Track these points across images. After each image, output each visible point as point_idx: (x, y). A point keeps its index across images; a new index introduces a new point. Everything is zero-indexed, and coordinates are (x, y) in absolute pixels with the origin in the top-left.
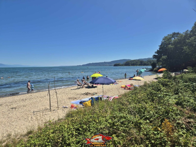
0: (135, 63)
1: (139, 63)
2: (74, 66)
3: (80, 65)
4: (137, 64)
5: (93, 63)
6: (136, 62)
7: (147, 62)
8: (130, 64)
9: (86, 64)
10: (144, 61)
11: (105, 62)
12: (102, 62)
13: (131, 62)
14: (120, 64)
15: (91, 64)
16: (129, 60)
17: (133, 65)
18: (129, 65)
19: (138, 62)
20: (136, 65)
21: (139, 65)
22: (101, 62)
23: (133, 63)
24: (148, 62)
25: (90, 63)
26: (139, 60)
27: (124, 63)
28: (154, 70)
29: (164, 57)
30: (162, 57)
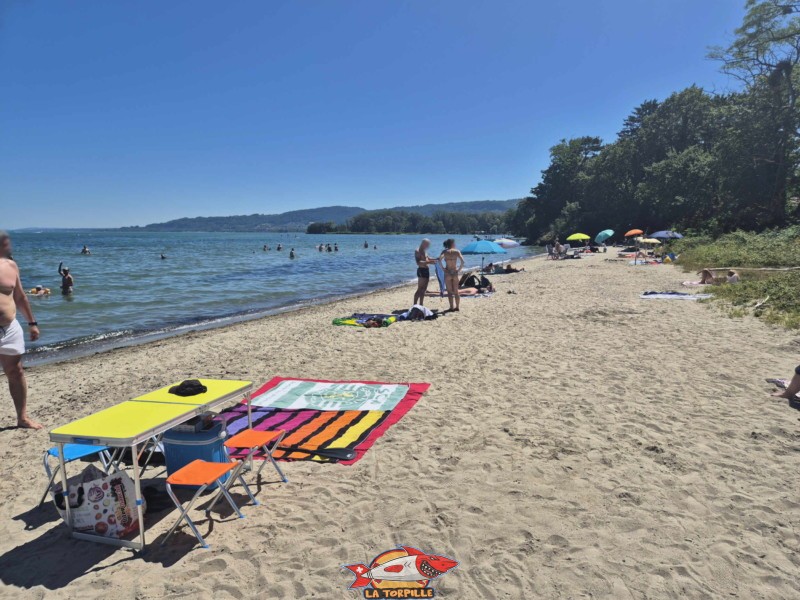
0: (391, 222)
1: (405, 223)
2: (107, 230)
3: (137, 227)
4: (399, 228)
5: (200, 219)
6: (395, 220)
7: (433, 222)
8: (374, 228)
9: (165, 220)
11: (256, 216)
12: (245, 217)
13: (373, 217)
14: (334, 226)
15: (192, 220)
17: (385, 229)
19: (401, 219)
20: (394, 231)
21: (407, 231)
22: (240, 214)
23: (382, 221)
24: (438, 219)
25: (185, 219)
27: (347, 222)
28: (539, 242)
29: (573, 205)
30: (566, 206)
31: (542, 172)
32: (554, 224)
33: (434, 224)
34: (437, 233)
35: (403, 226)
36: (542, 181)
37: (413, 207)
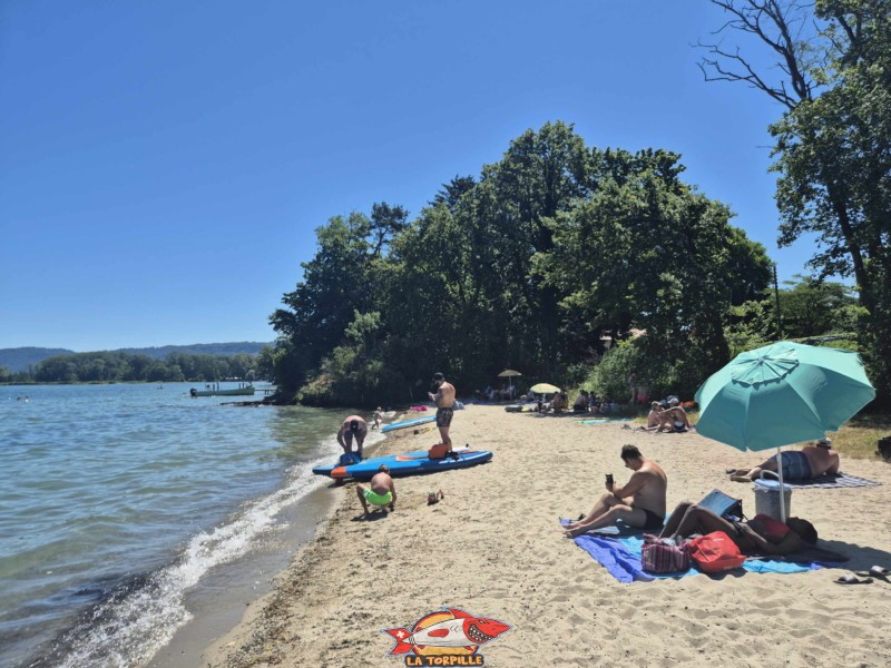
0: (102, 367)
1: (124, 369)
4: (113, 375)
6: (109, 364)
7: (168, 366)
8: (74, 376)
10: (153, 357)
13: (74, 360)
14: (6, 375)
16: (61, 350)
18: (65, 380)
19: (119, 364)
20: (105, 379)
21: (127, 378)
23: (87, 366)
24: (174, 363)
26: (121, 354)
27: (30, 368)
28: (301, 397)
29: (368, 317)
30: (353, 320)
31: (302, 265)
32: (331, 357)
33: (167, 369)
34: (169, 381)
35: (121, 371)
36: (304, 281)
37: (146, 349)
